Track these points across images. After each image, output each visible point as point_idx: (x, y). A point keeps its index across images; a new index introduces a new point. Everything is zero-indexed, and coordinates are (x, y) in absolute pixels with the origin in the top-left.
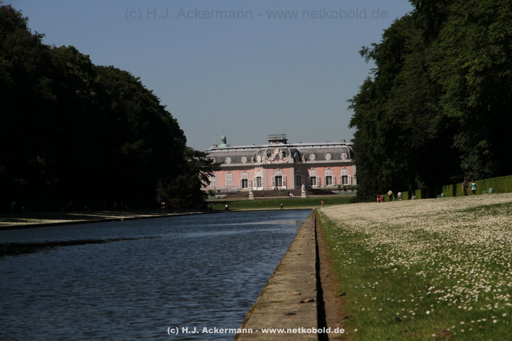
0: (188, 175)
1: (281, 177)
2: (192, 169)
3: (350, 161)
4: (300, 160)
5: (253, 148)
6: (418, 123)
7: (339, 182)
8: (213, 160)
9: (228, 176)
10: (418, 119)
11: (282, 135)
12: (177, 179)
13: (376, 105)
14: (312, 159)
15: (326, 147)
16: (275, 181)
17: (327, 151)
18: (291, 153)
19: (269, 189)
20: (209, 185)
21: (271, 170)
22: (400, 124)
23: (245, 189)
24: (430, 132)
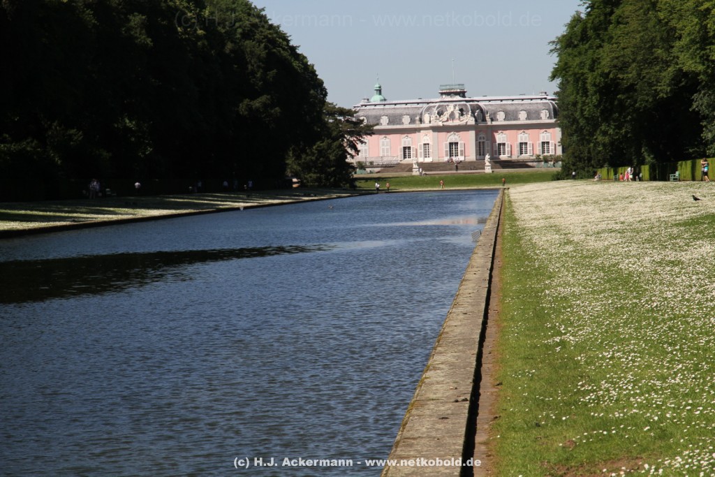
0: (330, 141)
1: (456, 144)
2: (334, 134)
3: (553, 121)
4: (484, 120)
5: (418, 103)
6: (644, 77)
7: (538, 150)
8: (363, 120)
9: (383, 142)
10: (644, 72)
11: (459, 85)
12: (314, 147)
13: (586, 50)
14: (501, 119)
15: (520, 102)
16: (448, 150)
17: (521, 108)
18: (472, 110)
19: (441, 161)
20: (358, 154)
21: (443, 134)
22: (619, 78)
23: (407, 161)
24: (661, 90)
